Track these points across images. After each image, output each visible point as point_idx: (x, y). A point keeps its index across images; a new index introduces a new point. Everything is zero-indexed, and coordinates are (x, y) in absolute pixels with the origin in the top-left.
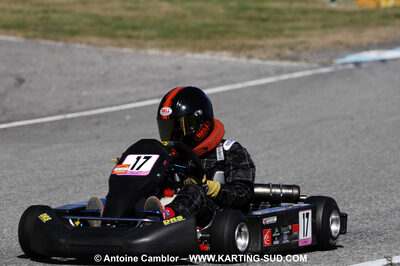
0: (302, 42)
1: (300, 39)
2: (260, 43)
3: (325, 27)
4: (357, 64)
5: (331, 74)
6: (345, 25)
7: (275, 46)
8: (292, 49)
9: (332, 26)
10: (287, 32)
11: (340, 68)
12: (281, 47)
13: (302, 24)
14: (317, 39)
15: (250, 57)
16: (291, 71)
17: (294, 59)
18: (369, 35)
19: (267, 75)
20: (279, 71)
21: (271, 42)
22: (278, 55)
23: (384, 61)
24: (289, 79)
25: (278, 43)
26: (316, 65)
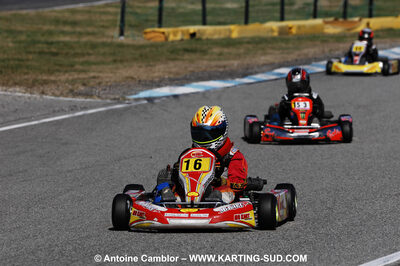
0: (94, 77)
1: (92, 74)
2: (53, 78)
3: (115, 61)
4: (150, 100)
5: (125, 109)
6: (135, 59)
7: (67, 81)
8: (84, 85)
9: (121, 61)
10: (78, 67)
11: (134, 104)
12: (73, 82)
13: (92, 58)
14: (109, 74)
15: (43, 93)
16: (85, 108)
17: (87, 95)
18: (160, 70)
19: (62, 111)
20: (74, 108)
21: (63, 77)
22: (71, 91)
23: (176, 96)
24: (84, 115)
25: (70, 78)
26: (109, 101)
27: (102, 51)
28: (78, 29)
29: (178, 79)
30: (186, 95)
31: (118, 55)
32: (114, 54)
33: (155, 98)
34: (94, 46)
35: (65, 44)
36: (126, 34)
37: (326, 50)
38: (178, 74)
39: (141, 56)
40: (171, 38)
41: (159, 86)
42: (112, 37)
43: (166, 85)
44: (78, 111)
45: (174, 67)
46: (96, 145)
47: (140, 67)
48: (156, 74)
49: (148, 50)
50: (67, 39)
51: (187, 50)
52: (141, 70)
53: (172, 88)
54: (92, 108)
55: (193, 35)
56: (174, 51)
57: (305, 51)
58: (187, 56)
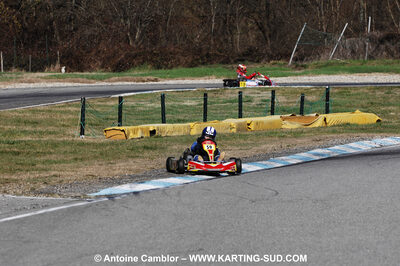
0: (55, 176)
1: (53, 173)
2: (14, 177)
3: (76, 159)
4: (110, 197)
5: (86, 207)
6: (95, 157)
7: (29, 180)
8: (46, 183)
10: (39, 166)
11: (95, 201)
12: (34, 181)
13: (53, 157)
14: (69, 173)
15: (5, 192)
16: (46, 206)
17: (48, 193)
18: (120, 167)
19: (24, 210)
20: (35, 207)
21: (25, 176)
22: (33, 189)
23: (136, 193)
24: (45, 213)
25: (32, 177)
26: (70, 199)
27: (63, 149)
28: (39, 129)
29: (138, 177)
30: (147, 191)
31: (79, 154)
32: (74, 152)
33: (116, 195)
34: (55, 145)
35: (27, 143)
36: (86, 132)
37: (284, 145)
38: (138, 171)
39: (101, 154)
40: (131, 136)
41: (120, 184)
42: (74, 136)
43: (127, 182)
44: (39, 209)
45: (134, 165)
46: (57, 242)
47: (101, 165)
48: (116, 172)
49: (108, 148)
50: (28, 138)
51: (146, 148)
52: (102, 168)
53: (133, 185)
54: (53, 206)
55: (153, 133)
56: (134, 149)
57: (264, 147)
58: (146, 154)
